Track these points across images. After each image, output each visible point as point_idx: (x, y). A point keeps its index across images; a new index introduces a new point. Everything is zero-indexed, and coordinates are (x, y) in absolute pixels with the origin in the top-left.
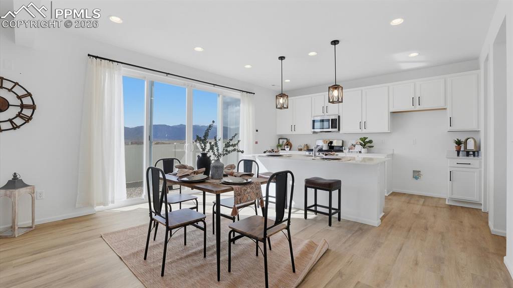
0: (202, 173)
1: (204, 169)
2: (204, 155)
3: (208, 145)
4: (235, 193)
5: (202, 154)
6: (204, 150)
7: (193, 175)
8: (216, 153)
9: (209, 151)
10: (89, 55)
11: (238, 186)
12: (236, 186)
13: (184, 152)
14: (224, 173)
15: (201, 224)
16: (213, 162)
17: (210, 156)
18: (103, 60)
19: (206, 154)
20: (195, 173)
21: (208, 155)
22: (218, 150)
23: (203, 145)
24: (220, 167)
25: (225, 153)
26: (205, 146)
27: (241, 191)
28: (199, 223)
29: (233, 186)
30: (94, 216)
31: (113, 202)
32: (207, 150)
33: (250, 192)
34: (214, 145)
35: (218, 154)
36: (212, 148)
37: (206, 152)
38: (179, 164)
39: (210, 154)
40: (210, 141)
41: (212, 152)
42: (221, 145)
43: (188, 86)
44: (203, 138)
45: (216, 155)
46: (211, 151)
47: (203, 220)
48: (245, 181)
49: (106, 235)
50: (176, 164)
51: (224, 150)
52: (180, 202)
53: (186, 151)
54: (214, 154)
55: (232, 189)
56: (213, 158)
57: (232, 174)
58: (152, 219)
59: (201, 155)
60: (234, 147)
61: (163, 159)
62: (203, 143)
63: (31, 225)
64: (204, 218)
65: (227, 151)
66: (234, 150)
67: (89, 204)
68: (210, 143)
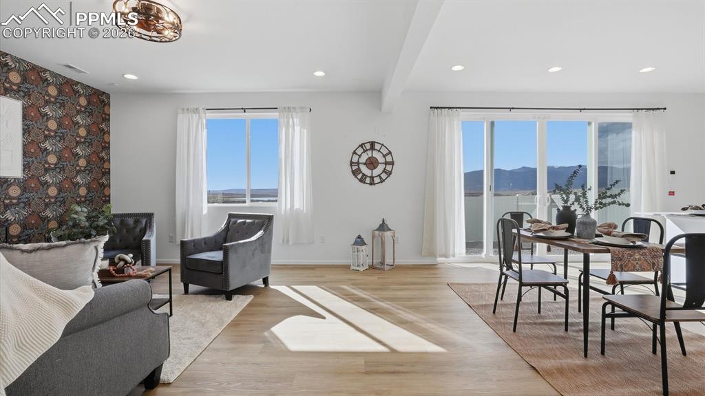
0: (564, 229)
1: (566, 225)
2: (567, 208)
3: (572, 197)
4: (612, 257)
5: (564, 207)
6: (566, 202)
7: (551, 230)
8: (585, 206)
9: (573, 204)
10: (431, 108)
11: (618, 249)
12: (615, 248)
13: (535, 206)
14: (597, 232)
15: (561, 289)
16: (579, 217)
17: (575, 210)
18: (443, 110)
19: (569, 207)
20: (554, 228)
21: (572, 209)
22: (587, 202)
23: (564, 196)
24: (590, 223)
25: (598, 205)
26: (568, 197)
27: (623, 256)
28: (557, 287)
29: (610, 248)
30: (437, 266)
31: (454, 256)
32: (570, 202)
33: (639, 259)
34: (581, 196)
35: (587, 208)
36: (577, 200)
37: (569, 205)
38: (530, 218)
39: (575, 207)
40: (575, 191)
41: (579, 204)
42: (592, 196)
43: (539, 117)
44: (564, 187)
45: (584, 209)
46: (576, 204)
47: (564, 285)
48: (632, 244)
49: (453, 284)
50: (526, 217)
51: (596, 202)
52: (532, 264)
53: (538, 204)
54: (581, 207)
55: (608, 251)
56: (579, 213)
57: (609, 234)
58: (502, 274)
59: (561, 209)
60: (613, 198)
61: (511, 213)
62: (564, 193)
63: (392, 264)
64: (566, 283)
65: (601, 203)
66: (614, 203)
67: (433, 254)
68: (575, 193)
